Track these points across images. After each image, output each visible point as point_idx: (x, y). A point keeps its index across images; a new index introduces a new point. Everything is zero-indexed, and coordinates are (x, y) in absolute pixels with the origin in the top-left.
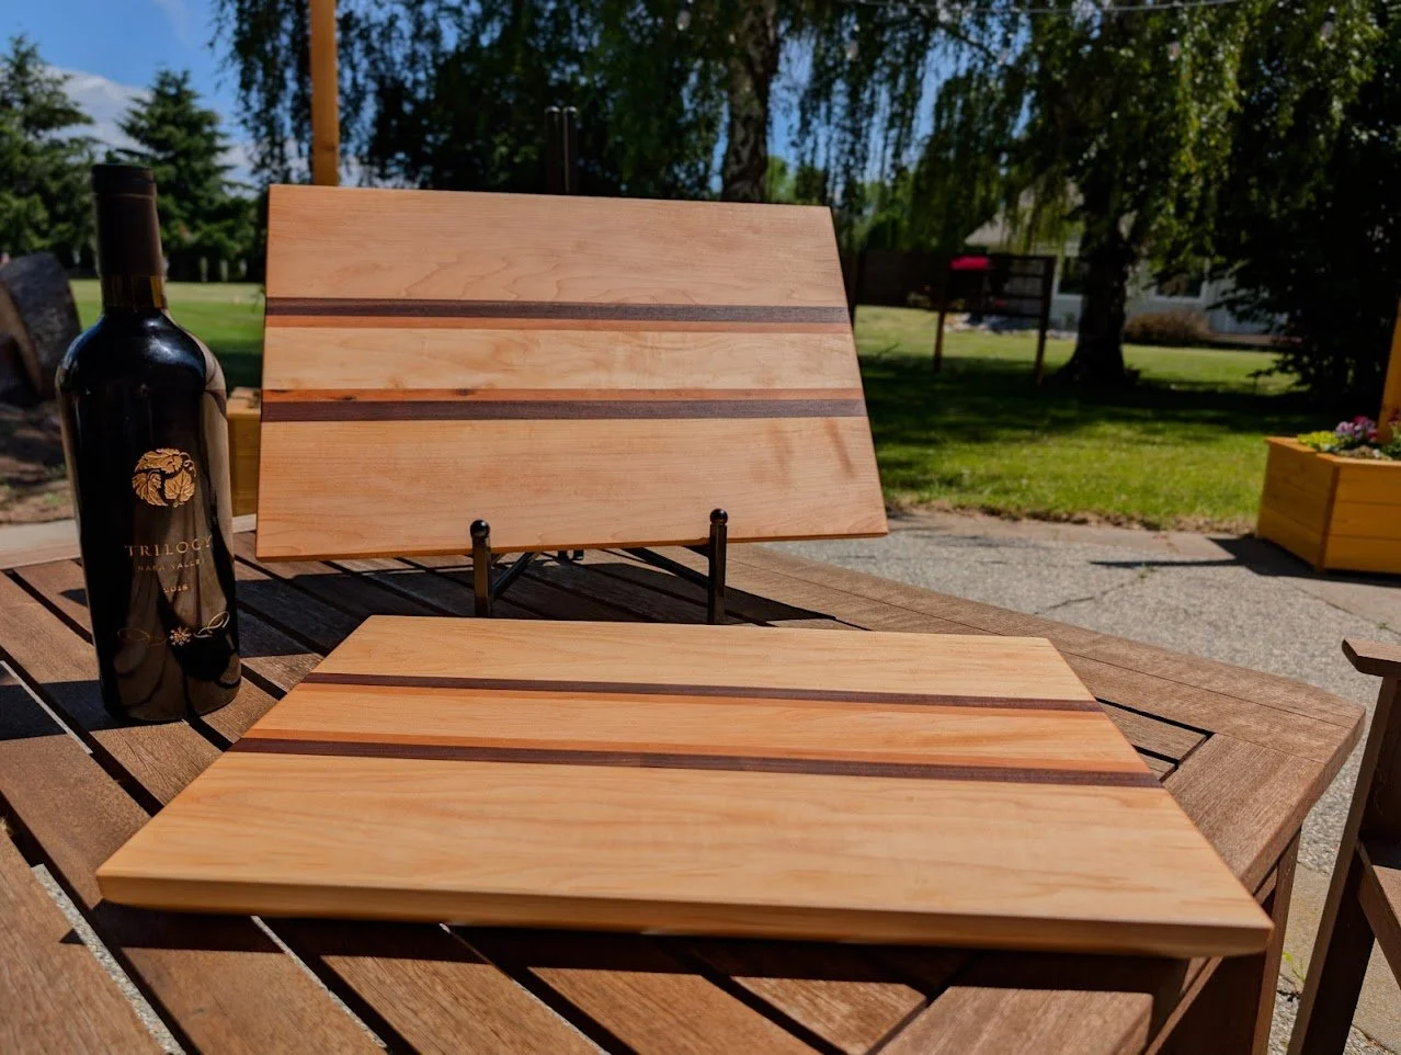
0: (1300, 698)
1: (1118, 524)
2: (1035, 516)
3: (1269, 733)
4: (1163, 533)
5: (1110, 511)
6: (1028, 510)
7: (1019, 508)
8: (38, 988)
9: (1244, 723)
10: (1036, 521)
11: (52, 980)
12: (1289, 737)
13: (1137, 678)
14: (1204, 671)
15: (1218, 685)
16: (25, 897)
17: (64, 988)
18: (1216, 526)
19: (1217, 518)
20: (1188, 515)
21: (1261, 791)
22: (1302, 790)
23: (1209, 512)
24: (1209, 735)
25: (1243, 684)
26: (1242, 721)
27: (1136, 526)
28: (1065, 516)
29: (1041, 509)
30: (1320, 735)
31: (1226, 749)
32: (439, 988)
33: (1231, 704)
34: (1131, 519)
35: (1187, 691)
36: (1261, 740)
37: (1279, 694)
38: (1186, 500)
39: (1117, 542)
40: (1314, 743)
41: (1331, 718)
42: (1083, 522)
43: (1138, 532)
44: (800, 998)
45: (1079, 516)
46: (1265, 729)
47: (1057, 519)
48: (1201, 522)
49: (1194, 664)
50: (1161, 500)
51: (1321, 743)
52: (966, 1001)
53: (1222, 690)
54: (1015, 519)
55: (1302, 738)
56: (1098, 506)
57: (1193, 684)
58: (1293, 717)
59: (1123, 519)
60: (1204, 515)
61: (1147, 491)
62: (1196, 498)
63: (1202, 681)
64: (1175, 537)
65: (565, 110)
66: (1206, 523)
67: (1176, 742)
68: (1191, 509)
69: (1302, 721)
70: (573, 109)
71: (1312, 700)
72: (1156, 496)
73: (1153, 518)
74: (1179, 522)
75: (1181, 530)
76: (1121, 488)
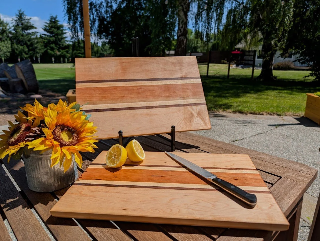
0: (303, 168)
1: (271, 115)
2: (251, 113)
3: (295, 177)
4: (282, 117)
5: (269, 112)
6: (249, 112)
7: (247, 111)
8: (34, 237)
9: (289, 174)
10: (252, 114)
11: (37, 236)
12: (299, 178)
13: (265, 163)
14: (281, 161)
15: (284, 165)
17: (39, 237)
18: (295, 114)
19: (295, 113)
20: (288, 112)
21: (291, 192)
22: (300, 191)
23: (293, 111)
24: (281, 177)
25: (290, 164)
26: (288, 174)
27: (275, 115)
28: (258, 113)
29: (252, 112)
30: (306, 177)
31: (285, 181)
32: (113, 238)
33: (287, 170)
34: (274, 113)
35: (277, 166)
36: (293, 179)
37: (298, 167)
38: (287, 109)
39: (271, 119)
40: (305, 179)
41: (309, 173)
42: (262, 114)
43: (276, 117)
45: (261, 113)
46: (294, 176)
47: (256, 114)
48: (291, 114)
49: (279, 160)
50: (281, 109)
51: (306, 179)
53: (285, 166)
54: (246, 114)
55: (302, 178)
56: (266, 111)
57: (279, 164)
58: (300, 173)
59: (272, 114)
60: (291, 112)
61: (278, 107)
62: (290, 108)
63: (281, 164)
64: (285, 117)
65: (136, 38)
66: (292, 114)
67: (273, 179)
69: (303, 174)
70: (138, 38)
71: (305, 169)
72: (280, 108)
73: (279, 113)
74: (286, 114)
75: (286, 116)
76: (271, 106)
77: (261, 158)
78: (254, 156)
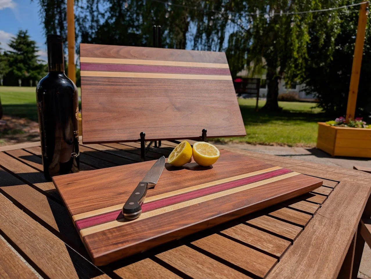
0: (358, 174)
1: (281, 146)
2: (260, 144)
3: (354, 181)
4: (293, 148)
5: (280, 142)
6: (258, 142)
7: (256, 142)
10: (260, 145)
11: (52, 247)
12: (359, 182)
13: (316, 170)
14: (332, 168)
16: (37, 228)
18: (306, 146)
19: (306, 144)
20: (299, 143)
21: (357, 194)
22: (367, 193)
23: (304, 142)
24: (339, 182)
25: (343, 171)
26: (346, 179)
27: (286, 146)
28: (268, 144)
29: (261, 142)
30: (366, 181)
31: (345, 185)
33: (342, 175)
34: (285, 144)
35: (329, 173)
36: (352, 183)
37: (353, 173)
38: (298, 139)
39: (282, 150)
42: (272, 145)
43: (286, 148)
44: (259, 244)
45: (271, 144)
46: (352, 180)
47: (266, 145)
50: (292, 140)
52: (302, 243)
53: (338, 172)
54: (255, 145)
55: (362, 182)
56: (276, 141)
57: (330, 171)
58: (358, 177)
59: (283, 144)
60: (303, 143)
61: (288, 137)
62: (301, 139)
63: (333, 171)
64: (296, 149)
65: (158, 26)
66: (303, 145)
67: (333, 184)
68: (300, 141)
70: (160, 26)
71: (362, 174)
72: (291, 138)
73: (290, 144)
74: (297, 145)
75: (297, 147)
76: (282, 136)
77: (309, 166)
78: (300, 165)
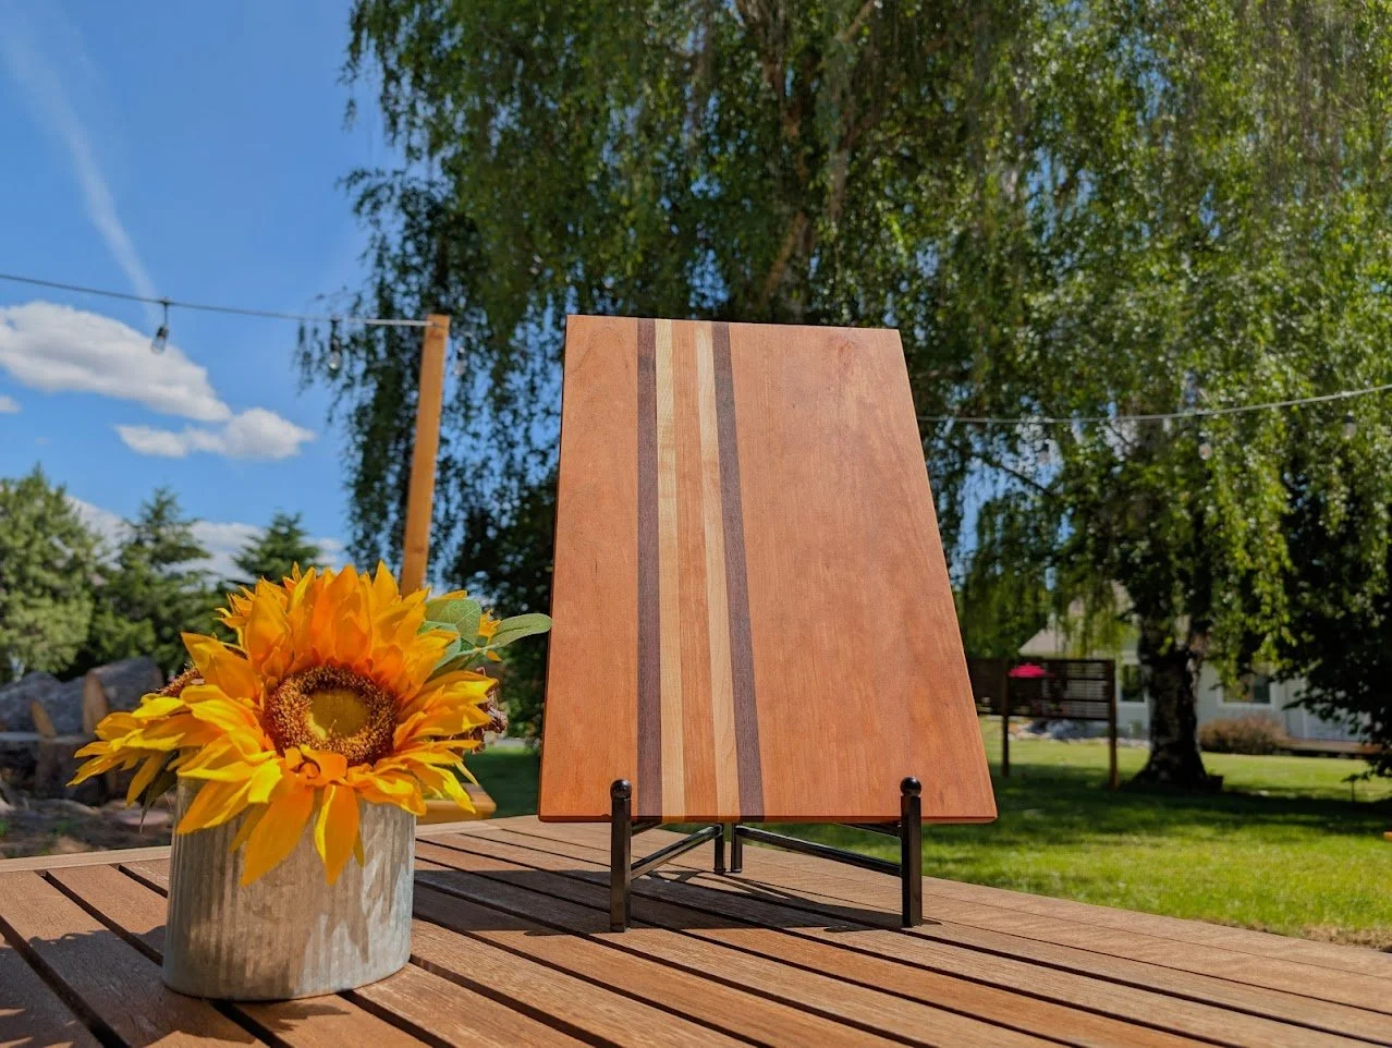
18: (1354, 937)
19: (1352, 928)
20: (1317, 923)
23: (1339, 921)
38: (1310, 907)
48: (1334, 933)
50: (1282, 907)
60: (1335, 924)
61: (1263, 898)
62: (1322, 906)
66: (1339, 933)
72: (1274, 902)
74: (1309, 932)
76: (1231, 894)
